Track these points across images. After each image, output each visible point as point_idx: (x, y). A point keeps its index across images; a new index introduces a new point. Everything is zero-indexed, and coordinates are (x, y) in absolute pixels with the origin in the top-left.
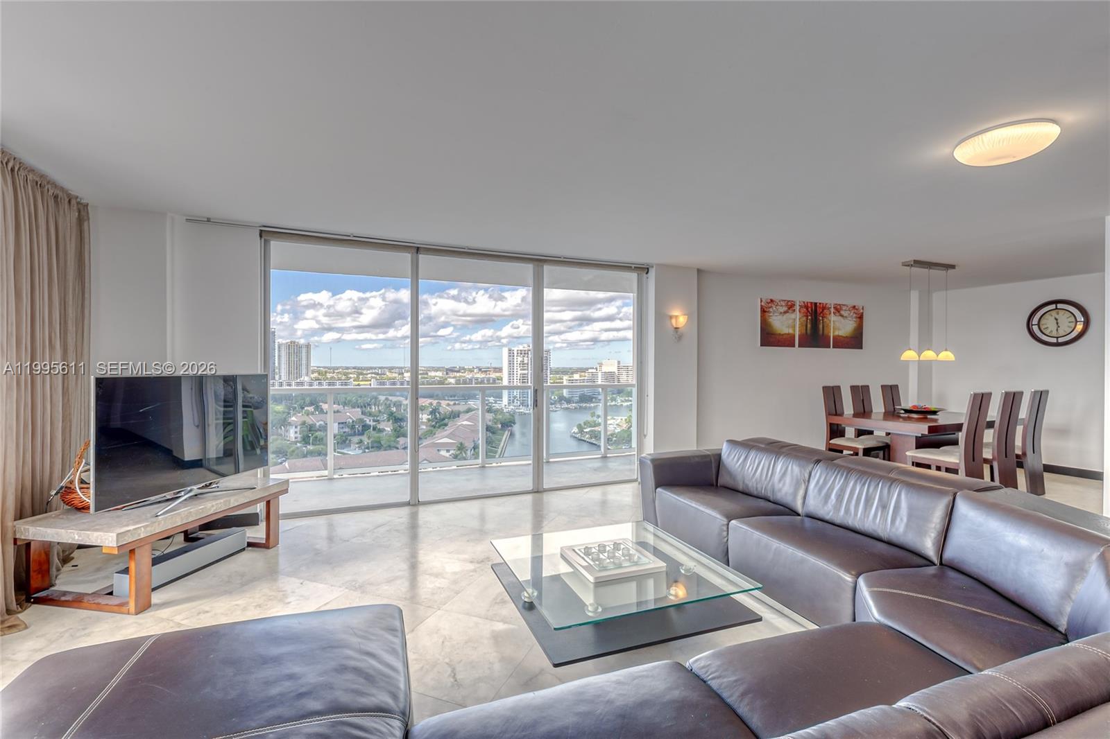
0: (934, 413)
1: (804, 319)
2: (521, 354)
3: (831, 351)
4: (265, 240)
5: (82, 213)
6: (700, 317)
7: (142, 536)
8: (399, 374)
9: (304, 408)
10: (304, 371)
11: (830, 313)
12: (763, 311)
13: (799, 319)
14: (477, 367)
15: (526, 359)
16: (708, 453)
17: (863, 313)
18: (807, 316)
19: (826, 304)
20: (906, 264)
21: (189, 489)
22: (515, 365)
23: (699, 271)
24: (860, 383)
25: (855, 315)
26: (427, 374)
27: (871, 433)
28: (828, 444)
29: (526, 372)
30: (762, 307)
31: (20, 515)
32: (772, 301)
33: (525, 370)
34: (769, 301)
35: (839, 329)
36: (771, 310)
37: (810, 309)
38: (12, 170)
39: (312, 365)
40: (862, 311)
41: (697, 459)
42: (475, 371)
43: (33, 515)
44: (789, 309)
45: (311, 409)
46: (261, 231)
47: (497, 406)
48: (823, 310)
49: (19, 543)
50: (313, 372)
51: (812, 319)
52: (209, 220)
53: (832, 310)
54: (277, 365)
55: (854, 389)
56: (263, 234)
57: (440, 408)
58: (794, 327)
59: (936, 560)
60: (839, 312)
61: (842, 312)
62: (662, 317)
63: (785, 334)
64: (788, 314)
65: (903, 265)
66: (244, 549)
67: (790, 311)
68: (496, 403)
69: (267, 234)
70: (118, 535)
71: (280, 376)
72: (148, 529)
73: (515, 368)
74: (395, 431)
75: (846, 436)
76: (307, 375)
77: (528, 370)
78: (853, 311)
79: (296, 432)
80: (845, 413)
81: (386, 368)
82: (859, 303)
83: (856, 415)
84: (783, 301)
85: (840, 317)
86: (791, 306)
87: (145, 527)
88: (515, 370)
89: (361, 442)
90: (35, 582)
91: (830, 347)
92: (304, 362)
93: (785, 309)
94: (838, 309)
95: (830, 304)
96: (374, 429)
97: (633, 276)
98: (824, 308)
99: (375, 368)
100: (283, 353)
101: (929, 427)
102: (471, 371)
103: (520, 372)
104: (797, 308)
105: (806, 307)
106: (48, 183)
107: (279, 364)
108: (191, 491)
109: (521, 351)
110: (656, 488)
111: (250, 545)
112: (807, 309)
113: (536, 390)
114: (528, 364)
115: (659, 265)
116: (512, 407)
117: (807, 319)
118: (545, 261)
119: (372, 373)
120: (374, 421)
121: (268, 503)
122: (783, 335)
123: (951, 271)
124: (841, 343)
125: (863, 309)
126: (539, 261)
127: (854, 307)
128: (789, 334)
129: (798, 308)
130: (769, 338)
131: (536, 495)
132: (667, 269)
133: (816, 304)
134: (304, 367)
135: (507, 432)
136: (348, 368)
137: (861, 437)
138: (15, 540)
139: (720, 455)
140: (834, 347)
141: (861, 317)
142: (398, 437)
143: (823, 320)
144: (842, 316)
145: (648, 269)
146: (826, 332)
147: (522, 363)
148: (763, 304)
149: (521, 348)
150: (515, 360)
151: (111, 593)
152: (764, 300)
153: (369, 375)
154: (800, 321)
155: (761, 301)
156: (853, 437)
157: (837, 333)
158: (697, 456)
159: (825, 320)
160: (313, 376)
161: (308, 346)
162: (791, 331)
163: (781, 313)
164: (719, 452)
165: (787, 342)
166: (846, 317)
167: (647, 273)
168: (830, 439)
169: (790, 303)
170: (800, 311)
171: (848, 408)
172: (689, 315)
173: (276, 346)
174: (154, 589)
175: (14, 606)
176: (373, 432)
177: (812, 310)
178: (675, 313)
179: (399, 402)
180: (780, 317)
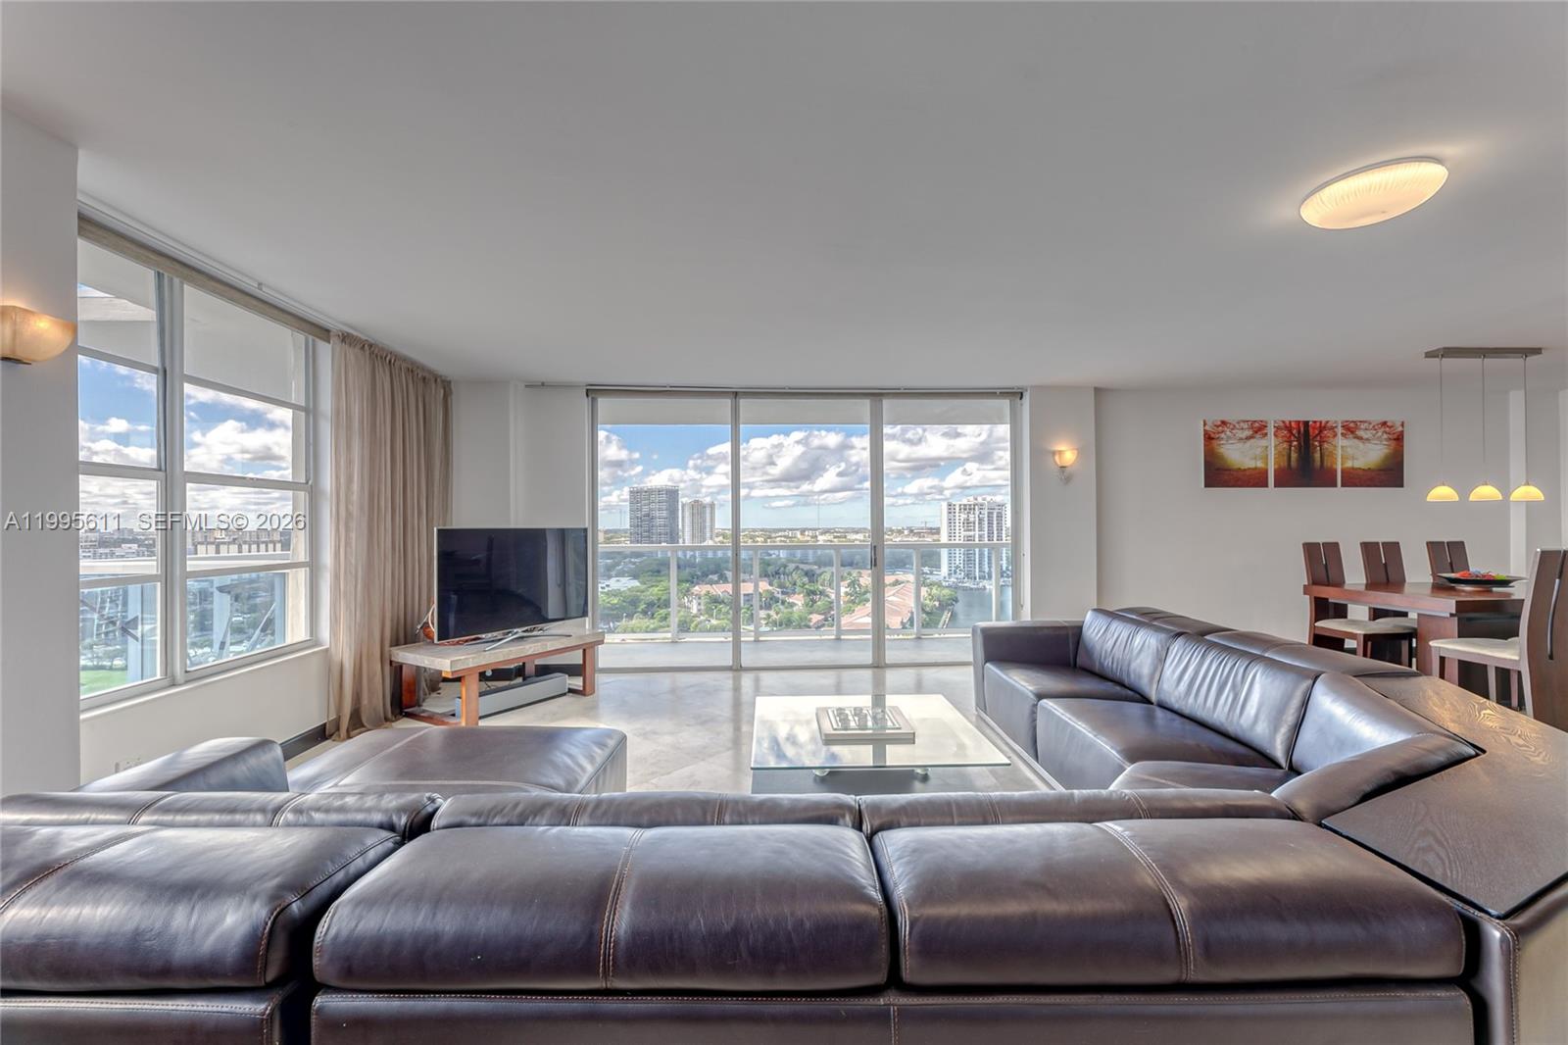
0: (1505, 583)
1: (1285, 445)
2: (965, 509)
3: (1339, 491)
4: (593, 398)
5: (447, 389)
6: (1100, 452)
7: (471, 666)
8: (812, 537)
9: (707, 576)
10: (708, 535)
11: (1335, 435)
12: (1209, 438)
13: (1276, 446)
14: (908, 528)
15: (971, 516)
16: (1066, 624)
17: (1403, 431)
18: (1290, 442)
19: (1327, 422)
20: (1429, 355)
21: (515, 631)
22: (957, 524)
23: (1098, 391)
24: (1381, 538)
25: (1385, 436)
26: (845, 537)
27: (1405, 614)
28: (1313, 627)
29: (972, 533)
30: (1206, 433)
31: (396, 643)
32: (1224, 423)
33: (971, 530)
34: (1219, 423)
35: (1353, 458)
36: (1223, 435)
37: (1294, 432)
38: (390, 361)
39: (716, 527)
40: (1400, 429)
41: (1046, 631)
42: (906, 532)
43: (405, 643)
44: (1256, 432)
45: (715, 577)
46: (587, 390)
47: (933, 578)
48: (1321, 431)
49: (394, 665)
50: (718, 535)
51: (1299, 444)
52: (543, 384)
53: (1340, 430)
54: (680, 527)
55: (1369, 549)
56: (589, 394)
57: (861, 579)
58: (1266, 459)
59: (1283, 762)
60: (1352, 432)
61: (1360, 433)
62: (1040, 454)
63: (1249, 469)
64: (1252, 441)
65: (1426, 357)
66: (565, 694)
67: (1258, 436)
68: (931, 573)
69: (593, 392)
70: (451, 662)
71: (684, 540)
72: (475, 660)
73: (957, 528)
74: (807, 605)
75: (1349, 617)
76: (711, 538)
77: (974, 530)
78: (1383, 429)
79: (699, 604)
80: (1347, 582)
81: (797, 530)
82: (1394, 418)
83: (1372, 585)
84: (1244, 421)
85: (1356, 441)
86: (1259, 429)
87: (473, 658)
88: (957, 531)
89: (769, 616)
90: (405, 699)
91: (1336, 486)
92: (708, 524)
93: (1249, 433)
94: (1350, 429)
95: (1336, 422)
96: (783, 603)
97: (1005, 403)
98: (1322, 428)
99: (784, 530)
100: (687, 514)
101: (1457, 602)
102: (900, 532)
103: (963, 533)
104: (1271, 430)
105: (1288, 427)
106: (418, 368)
107: (683, 526)
108: (516, 633)
109: (965, 505)
110: (986, 662)
111: (571, 691)
112: (1290, 431)
113: (875, 547)
114: (974, 523)
115: (1035, 388)
116: (952, 579)
117: (1290, 446)
118: (881, 394)
119: (781, 536)
120: (783, 593)
121: (584, 650)
122: (1245, 470)
123: (1532, 359)
124: (1355, 479)
125: (1403, 425)
126: (876, 395)
127: (1384, 424)
128: (1256, 468)
129: (1273, 430)
130: (1218, 474)
131: (875, 670)
132: (1047, 392)
133: (1306, 423)
134: (708, 530)
135: (946, 613)
136: (754, 530)
137: (1377, 621)
138: (391, 662)
139: (1080, 628)
140: (1343, 486)
141: (1399, 439)
142: (811, 613)
143: (1320, 446)
144: (1360, 438)
145: (1022, 394)
146: (1327, 463)
147: (967, 522)
148: (1207, 428)
149: (965, 501)
150: (957, 518)
151: (454, 715)
152: (1209, 423)
153: (778, 539)
154: (1275, 449)
155: (1205, 424)
156: (1367, 619)
157: (1349, 464)
158: (1048, 628)
159: (1326, 445)
160: (717, 540)
161: (712, 506)
162: (1260, 464)
163: (1241, 439)
164: (1080, 624)
165: (1255, 479)
166: (1367, 439)
167: (1021, 398)
168: (1316, 621)
169: (1257, 425)
170: (1275, 435)
171: (1355, 575)
172: (1081, 452)
173: (680, 508)
174: (481, 718)
175: (389, 715)
176: (781, 607)
177: (1299, 432)
178: (1061, 447)
179: (812, 571)
180: (1240, 445)
